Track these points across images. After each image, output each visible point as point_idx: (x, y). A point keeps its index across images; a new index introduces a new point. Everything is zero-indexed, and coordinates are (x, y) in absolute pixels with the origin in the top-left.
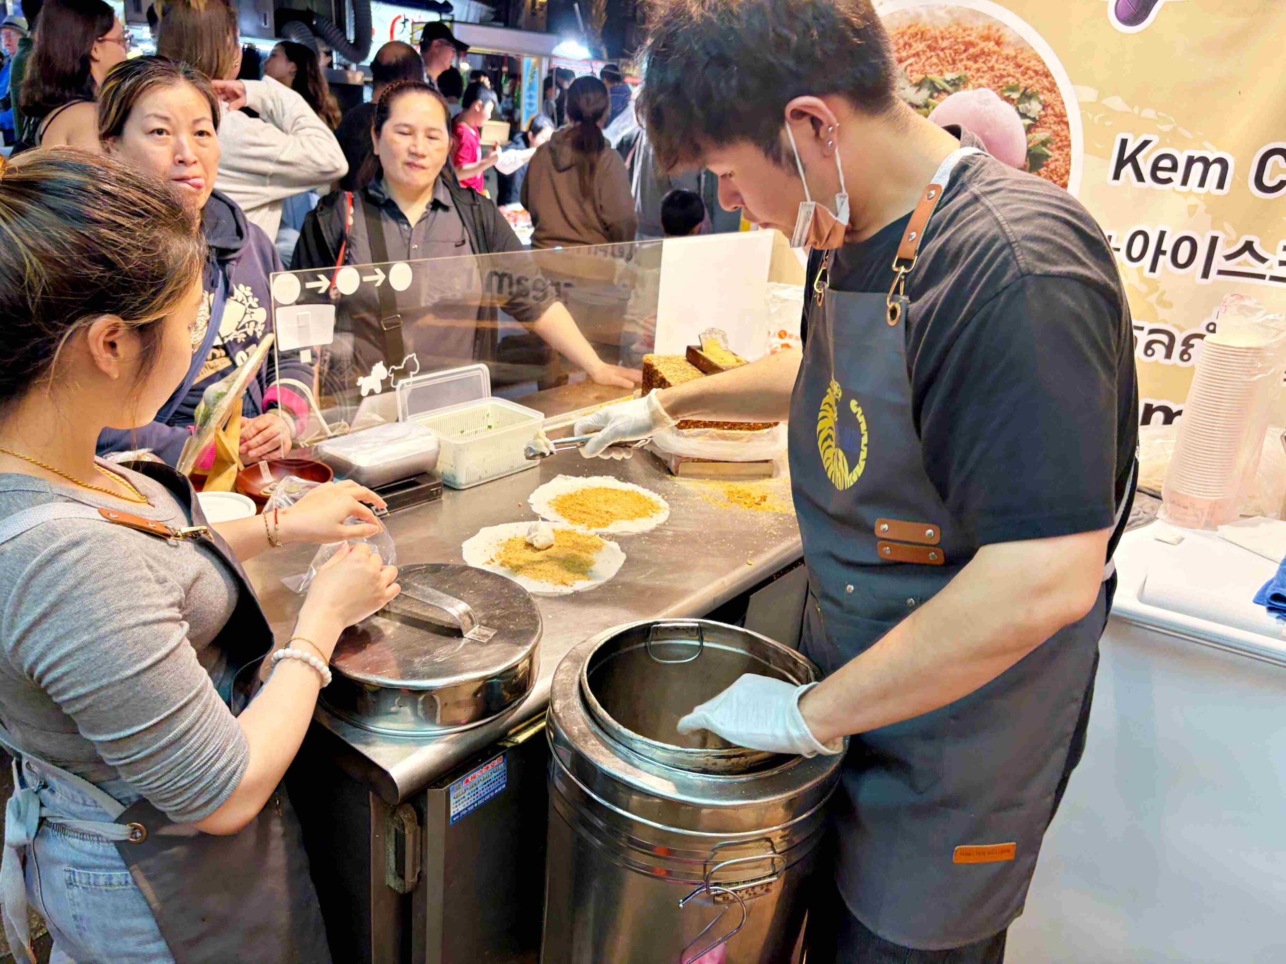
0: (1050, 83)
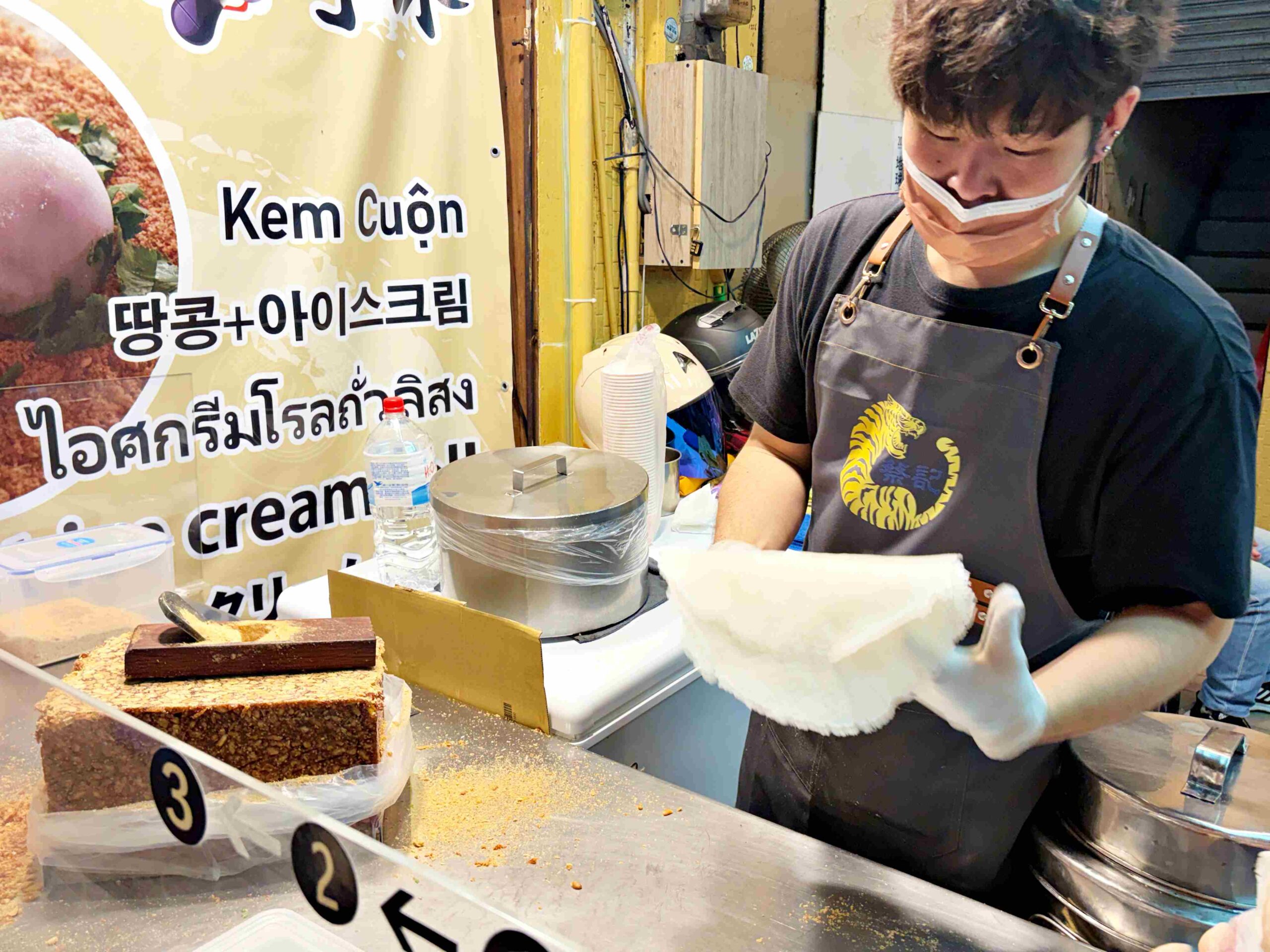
0: (119, 113)
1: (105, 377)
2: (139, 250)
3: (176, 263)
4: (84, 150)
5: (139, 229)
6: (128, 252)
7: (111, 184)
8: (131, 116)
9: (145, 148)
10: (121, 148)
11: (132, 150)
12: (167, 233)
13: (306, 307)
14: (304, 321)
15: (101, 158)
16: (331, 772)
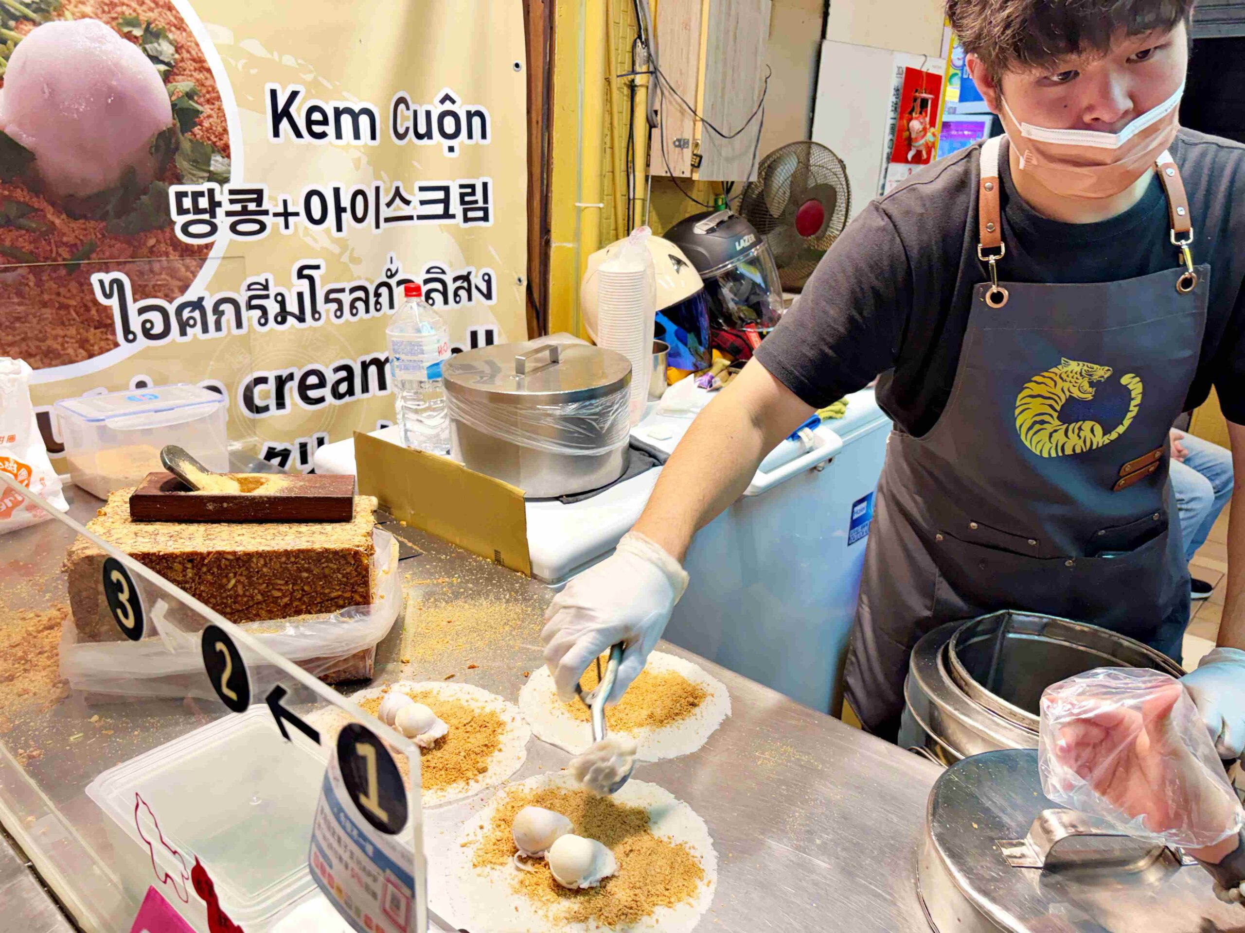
1: (168, 256)
2: (196, 144)
3: (229, 156)
4: (145, 50)
5: (195, 124)
6: (186, 145)
7: (169, 82)
8: (186, 20)
9: (200, 50)
10: (178, 49)
11: (188, 52)
12: (220, 129)
13: (345, 202)
14: (343, 215)
15: (161, 58)
16: (328, 611)
